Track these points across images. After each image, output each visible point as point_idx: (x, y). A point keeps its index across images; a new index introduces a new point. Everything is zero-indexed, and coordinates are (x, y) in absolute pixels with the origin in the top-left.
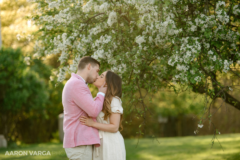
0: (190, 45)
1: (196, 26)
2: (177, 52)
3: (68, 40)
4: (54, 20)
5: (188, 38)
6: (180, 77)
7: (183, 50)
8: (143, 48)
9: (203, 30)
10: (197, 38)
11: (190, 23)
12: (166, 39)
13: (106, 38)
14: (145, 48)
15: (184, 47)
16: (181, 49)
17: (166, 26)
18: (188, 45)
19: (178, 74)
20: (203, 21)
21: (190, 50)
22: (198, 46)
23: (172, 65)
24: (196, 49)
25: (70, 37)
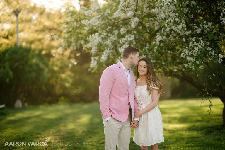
0: (196, 43)
1: (201, 30)
2: (187, 48)
3: (100, 37)
4: (90, 24)
5: (194, 38)
6: (188, 66)
7: (191, 46)
8: (160, 44)
9: (206, 32)
10: (201, 38)
11: (196, 27)
12: (177, 38)
13: (130, 37)
14: (161, 45)
15: (192, 44)
16: (190, 46)
17: (180, 28)
18: (195, 43)
19: (187, 63)
20: (206, 26)
21: (197, 46)
22: (203, 44)
23: (184, 57)
24: (201, 46)
25: (102, 36)
